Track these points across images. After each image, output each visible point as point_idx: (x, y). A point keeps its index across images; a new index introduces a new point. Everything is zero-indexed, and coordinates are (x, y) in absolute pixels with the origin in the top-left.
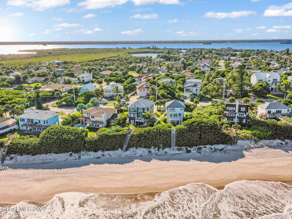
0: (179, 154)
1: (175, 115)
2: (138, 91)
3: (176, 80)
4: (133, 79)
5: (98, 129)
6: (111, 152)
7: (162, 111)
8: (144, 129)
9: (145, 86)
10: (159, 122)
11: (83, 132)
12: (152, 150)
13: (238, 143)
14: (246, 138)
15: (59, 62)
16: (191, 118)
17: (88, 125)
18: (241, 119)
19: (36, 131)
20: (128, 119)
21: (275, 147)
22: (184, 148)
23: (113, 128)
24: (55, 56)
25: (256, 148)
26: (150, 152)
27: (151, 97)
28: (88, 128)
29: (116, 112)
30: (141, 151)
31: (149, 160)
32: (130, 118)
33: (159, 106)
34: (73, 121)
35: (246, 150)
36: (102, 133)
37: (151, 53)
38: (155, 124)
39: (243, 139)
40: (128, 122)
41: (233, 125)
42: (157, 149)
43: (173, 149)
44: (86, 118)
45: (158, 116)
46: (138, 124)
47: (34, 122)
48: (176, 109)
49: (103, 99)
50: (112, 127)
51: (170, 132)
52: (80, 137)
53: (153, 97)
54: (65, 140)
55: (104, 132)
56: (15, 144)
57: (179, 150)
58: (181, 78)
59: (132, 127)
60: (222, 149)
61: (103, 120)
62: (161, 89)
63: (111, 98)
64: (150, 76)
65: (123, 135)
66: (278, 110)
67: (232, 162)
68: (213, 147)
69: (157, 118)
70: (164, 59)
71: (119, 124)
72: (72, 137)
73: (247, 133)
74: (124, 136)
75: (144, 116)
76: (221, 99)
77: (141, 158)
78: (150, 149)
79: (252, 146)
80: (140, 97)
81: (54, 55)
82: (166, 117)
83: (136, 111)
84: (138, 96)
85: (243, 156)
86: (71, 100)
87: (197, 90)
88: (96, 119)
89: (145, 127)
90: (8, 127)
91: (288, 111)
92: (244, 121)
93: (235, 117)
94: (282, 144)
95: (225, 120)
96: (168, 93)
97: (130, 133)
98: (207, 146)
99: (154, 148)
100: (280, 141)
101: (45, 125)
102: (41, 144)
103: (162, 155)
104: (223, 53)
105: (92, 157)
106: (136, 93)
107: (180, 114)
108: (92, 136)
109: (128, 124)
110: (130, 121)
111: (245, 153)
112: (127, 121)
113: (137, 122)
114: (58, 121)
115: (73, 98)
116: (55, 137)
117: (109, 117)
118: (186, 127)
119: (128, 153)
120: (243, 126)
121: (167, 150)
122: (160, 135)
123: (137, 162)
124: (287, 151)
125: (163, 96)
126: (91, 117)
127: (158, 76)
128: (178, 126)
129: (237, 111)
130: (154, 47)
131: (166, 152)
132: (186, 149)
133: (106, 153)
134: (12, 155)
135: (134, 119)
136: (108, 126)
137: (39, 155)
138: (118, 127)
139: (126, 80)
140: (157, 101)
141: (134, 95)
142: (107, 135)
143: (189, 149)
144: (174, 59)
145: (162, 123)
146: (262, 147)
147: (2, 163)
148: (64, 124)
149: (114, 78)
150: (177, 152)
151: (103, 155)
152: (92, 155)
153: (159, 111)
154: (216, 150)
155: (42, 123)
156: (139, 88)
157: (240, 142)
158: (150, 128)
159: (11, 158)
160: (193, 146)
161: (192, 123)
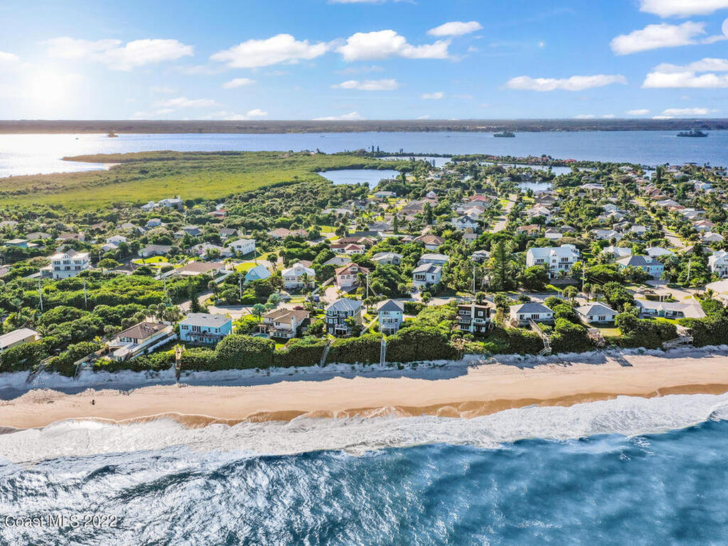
0: (389, 370)
1: (390, 321)
2: (338, 277)
3: (406, 255)
4: (329, 253)
5: (288, 339)
6: (306, 368)
7: (375, 314)
8: (347, 340)
9: (349, 270)
10: (368, 331)
11: (269, 343)
12: (356, 366)
13: (464, 358)
14: (477, 352)
15: (176, 201)
16: (410, 326)
17: (272, 334)
18: (479, 327)
19: (204, 341)
20: (325, 326)
21: (509, 363)
22: (396, 363)
23: (307, 339)
24: (156, 178)
25: (485, 364)
26: (353, 368)
27: (359, 289)
28: (272, 338)
29: (308, 317)
30: (342, 367)
31: (352, 377)
32: (329, 326)
33: (370, 307)
34: (251, 328)
35: (472, 366)
36: (293, 345)
37: (366, 169)
38: (362, 333)
39: (472, 353)
40: (325, 331)
41: (465, 336)
42: (362, 364)
43: (382, 365)
44: (268, 324)
45: (368, 321)
46: (339, 334)
47: (202, 331)
48: (391, 312)
49: (283, 292)
50: (305, 337)
51: (379, 344)
52: (266, 350)
53: (363, 290)
54: (249, 353)
55: (296, 344)
56: (188, 358)
57: (389, 366)
58: (412, 251)
59: (331, 337)
60: (443, 366)
61: (292, 328)
62: (375, 276)
63: (296, 291)
64: (360, 244)
65: (320, 347)
66: (534, 314)
67: (451, 379)
68: (432, 363)
69: (365, 325)
70: (394, 193)
71: (313, 333)
72: (257, 350)
73: (480, 345)
74: (322, 349)
75: (346, 322)
76: (470, 293)
77: (343, 374)
78: (353, 365)
79: (481, 361)
80: (343, 289)
81: (153, 176)
82: (378, 324)
83: (336, 315)
84: (339, 288)
85: (466, 373)
86: (235, 295)
87: (433, 277)
88: (282, 326)
89: (348, 337)
90: (166, 336)
91: (549, 315)
92: (483, 330)
93: (470, 325)
94: (519, 359)
95: (458, 329)
96: (385, 283)
97: (328, 345)
98: (425, 362)
99: (358, 364)
100: (519, 356)
101: (217, 334)
102: (220, 357)
103: (369, 372)
104: (524, 174)
105: (283, 373)
106: (335, 280)
107: (396, 320)
108: (280, 348)
109: (326, 333)
110: (327, 329)
111: (470, 369)
112: (324, 329)
113: (337, 330)
114: (230, 329)
115: (238, 292)
116: (237, 350)
117: (300, 323)
118: (399, 338)
119: (328, 368)
120: (478, 336)
121: (374, 366)
122: (366, 348)
123: (338, 380)
124: (522, 368)
125: (377, 289)
126: (275, 324)
127: (375, 243)
128: (391, 337)
129: (473, 316)
130: (376, 150)
131: (373, 369)
132: (399, 365)
133: (300, 369)
134: (188, 371)
135: (333, 326)
136: (299, 334)
137: (220, 371)
138: (313, 338)
139: (318, 253)
140: (367, 299)
141: (331, 284)
142: (299, 347)
143: (402, 364)
144: (414, 193)
145: (372, 332)
146: (494, 362)
147: (178, 379)
148: (240, 332)
149: (297, 249)
150: (387, 368)
151: (296, 371)
152: (283, 371)
153: (370, 313)
154: (435, 366)
155: (213, 332)
156: (340, 274)
157: (467, 357)
158: (353, 338)
159: (188, 375)
160: (407, 361)
161: (409, 332)
